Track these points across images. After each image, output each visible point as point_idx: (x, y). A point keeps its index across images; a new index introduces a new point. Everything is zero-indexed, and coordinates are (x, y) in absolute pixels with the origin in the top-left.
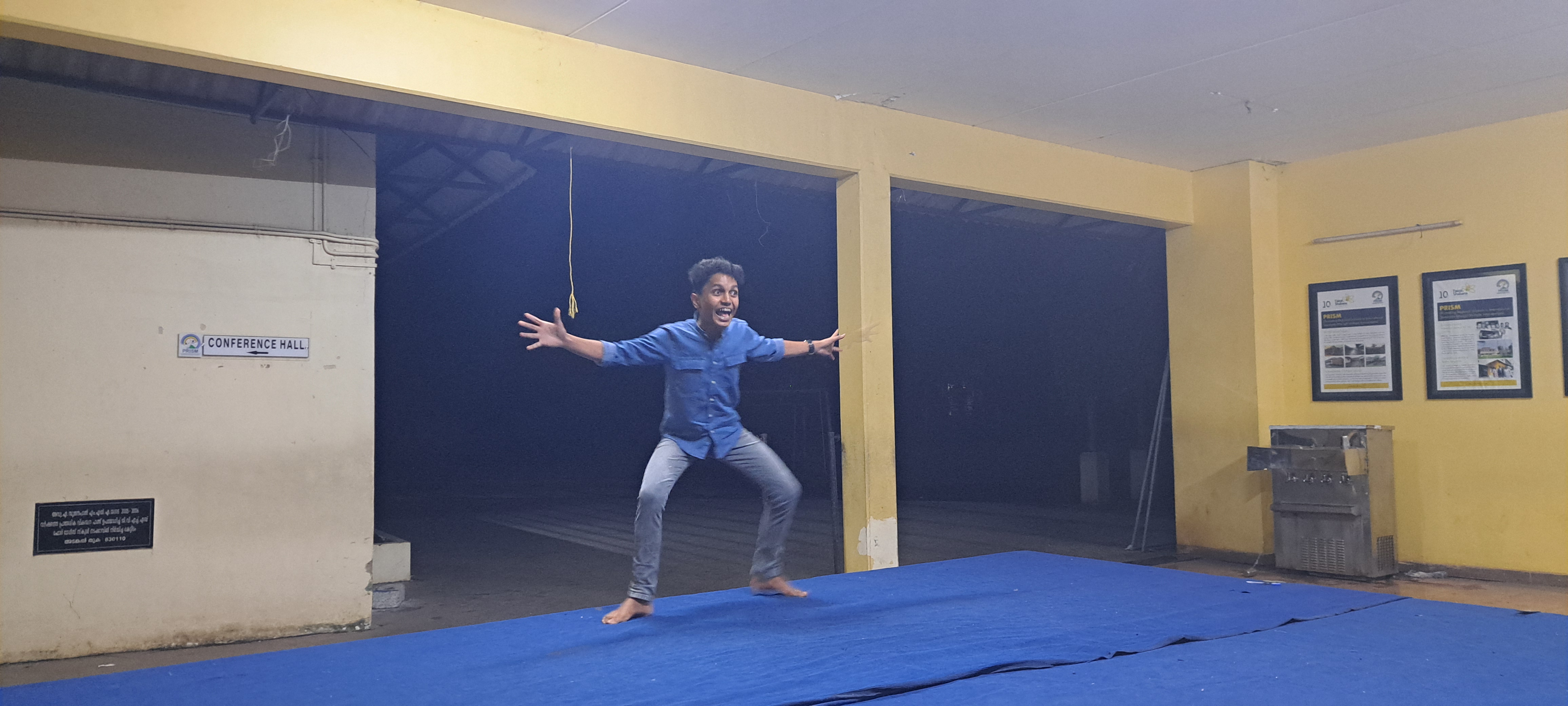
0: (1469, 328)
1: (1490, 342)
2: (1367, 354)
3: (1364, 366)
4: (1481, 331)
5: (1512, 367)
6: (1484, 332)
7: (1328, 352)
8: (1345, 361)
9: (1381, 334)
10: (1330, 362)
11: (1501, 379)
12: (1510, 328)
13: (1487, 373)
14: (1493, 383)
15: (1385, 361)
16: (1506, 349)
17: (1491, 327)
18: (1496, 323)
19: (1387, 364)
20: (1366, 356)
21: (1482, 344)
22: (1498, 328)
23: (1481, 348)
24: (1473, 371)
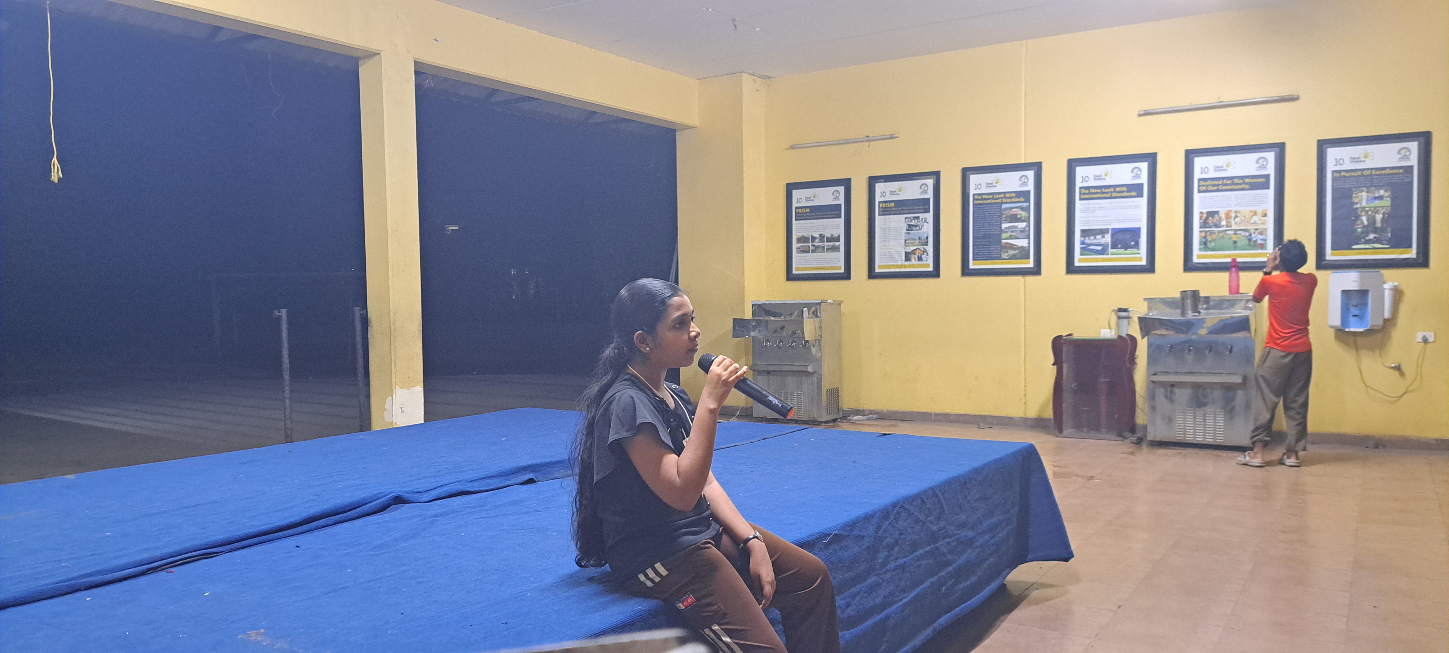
0: (899, 221)
1: (913, 233)
2: (827, 242)
3: (824, 252)
4: (908, 225)
5: (928, 253)
6: (910, 226)
7: (799, 240)
8: (811, 248)
9: (836, 226)
10: (800, 249)
11: (920, 263)
12: (927, 223)
13: (910, 258)
14: (913, 266)
15: (839, 248)
16: (925, 240)
17: (915, 221)
18: (918, 218)
19: (841, 251)
20: (826, 244)
21: (908, 235)
22: (919, 222)
23: (907, 238)
24: (900, 256)
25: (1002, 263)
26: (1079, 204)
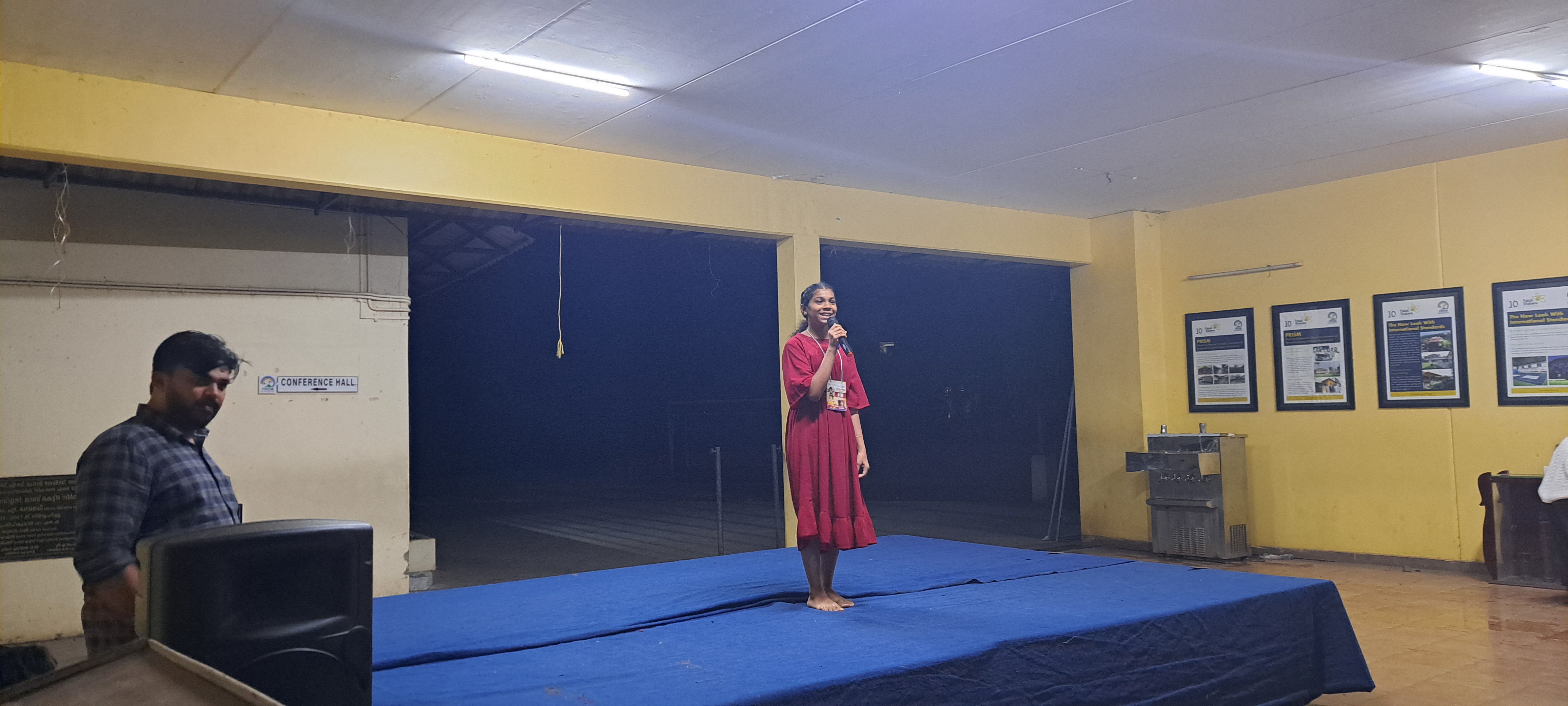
0: (1305, 352)
1: (1324, 364)
2: (1231, 373)
3: (1228, 383)
4: (1317, 354)
5: (1340, 384)
6: (1319, 355)
7: (1201, 371)
8: (1214, 379)
9: (1240, 357)
10: (1202, 379)
11: (1332, 394)
12: (1338, 352)
13: (1321, 389)
14: (1325, 397)
15: (1244, 379)
16: (1336, 370)
17: (1324, 351)
18: (1327, 347)
19: (1246, 382)
20: (1230, 375)
21: (1316, 365)
22: (1329, 352)
23: (1316, 368)
24: (1311, 388)
25: (1423, 395)
26: (1508, 331)
